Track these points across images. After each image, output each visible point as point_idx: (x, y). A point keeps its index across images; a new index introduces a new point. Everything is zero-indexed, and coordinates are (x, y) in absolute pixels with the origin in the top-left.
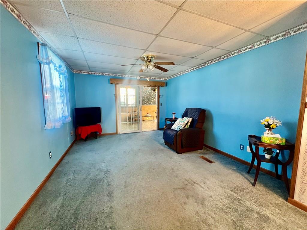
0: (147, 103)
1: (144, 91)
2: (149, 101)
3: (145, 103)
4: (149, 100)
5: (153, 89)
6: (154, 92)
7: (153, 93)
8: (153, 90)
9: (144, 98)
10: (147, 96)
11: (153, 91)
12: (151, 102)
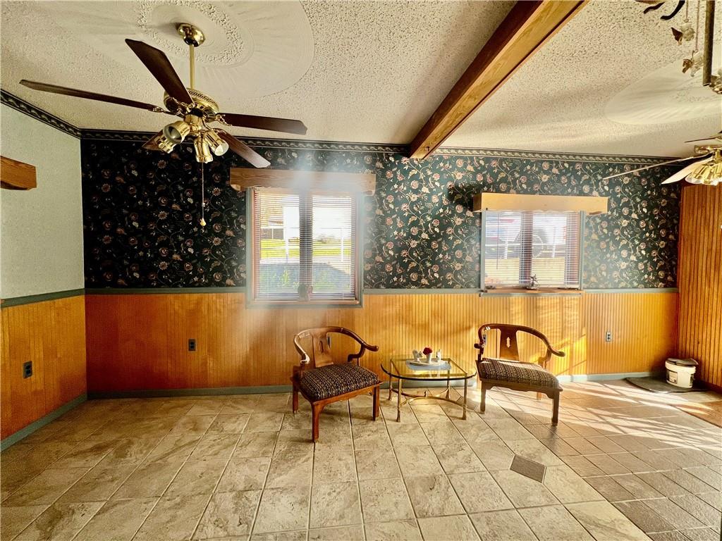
0: (424, 281)
1: (405, 207)
2: (435, 268)
3: (414, 276)
4: (433, 263)
5: (460, 196)
6: (469, 213)
7: (458, 221)
8: (459, 202)
9: (406, 247)
10: (425, 236)
11: (459, 209)
12: (449, 276)
